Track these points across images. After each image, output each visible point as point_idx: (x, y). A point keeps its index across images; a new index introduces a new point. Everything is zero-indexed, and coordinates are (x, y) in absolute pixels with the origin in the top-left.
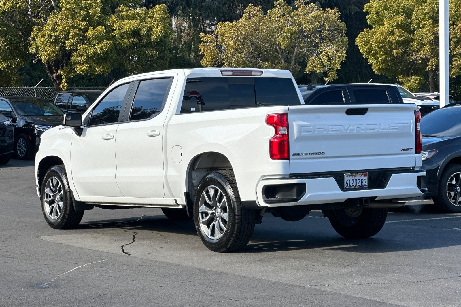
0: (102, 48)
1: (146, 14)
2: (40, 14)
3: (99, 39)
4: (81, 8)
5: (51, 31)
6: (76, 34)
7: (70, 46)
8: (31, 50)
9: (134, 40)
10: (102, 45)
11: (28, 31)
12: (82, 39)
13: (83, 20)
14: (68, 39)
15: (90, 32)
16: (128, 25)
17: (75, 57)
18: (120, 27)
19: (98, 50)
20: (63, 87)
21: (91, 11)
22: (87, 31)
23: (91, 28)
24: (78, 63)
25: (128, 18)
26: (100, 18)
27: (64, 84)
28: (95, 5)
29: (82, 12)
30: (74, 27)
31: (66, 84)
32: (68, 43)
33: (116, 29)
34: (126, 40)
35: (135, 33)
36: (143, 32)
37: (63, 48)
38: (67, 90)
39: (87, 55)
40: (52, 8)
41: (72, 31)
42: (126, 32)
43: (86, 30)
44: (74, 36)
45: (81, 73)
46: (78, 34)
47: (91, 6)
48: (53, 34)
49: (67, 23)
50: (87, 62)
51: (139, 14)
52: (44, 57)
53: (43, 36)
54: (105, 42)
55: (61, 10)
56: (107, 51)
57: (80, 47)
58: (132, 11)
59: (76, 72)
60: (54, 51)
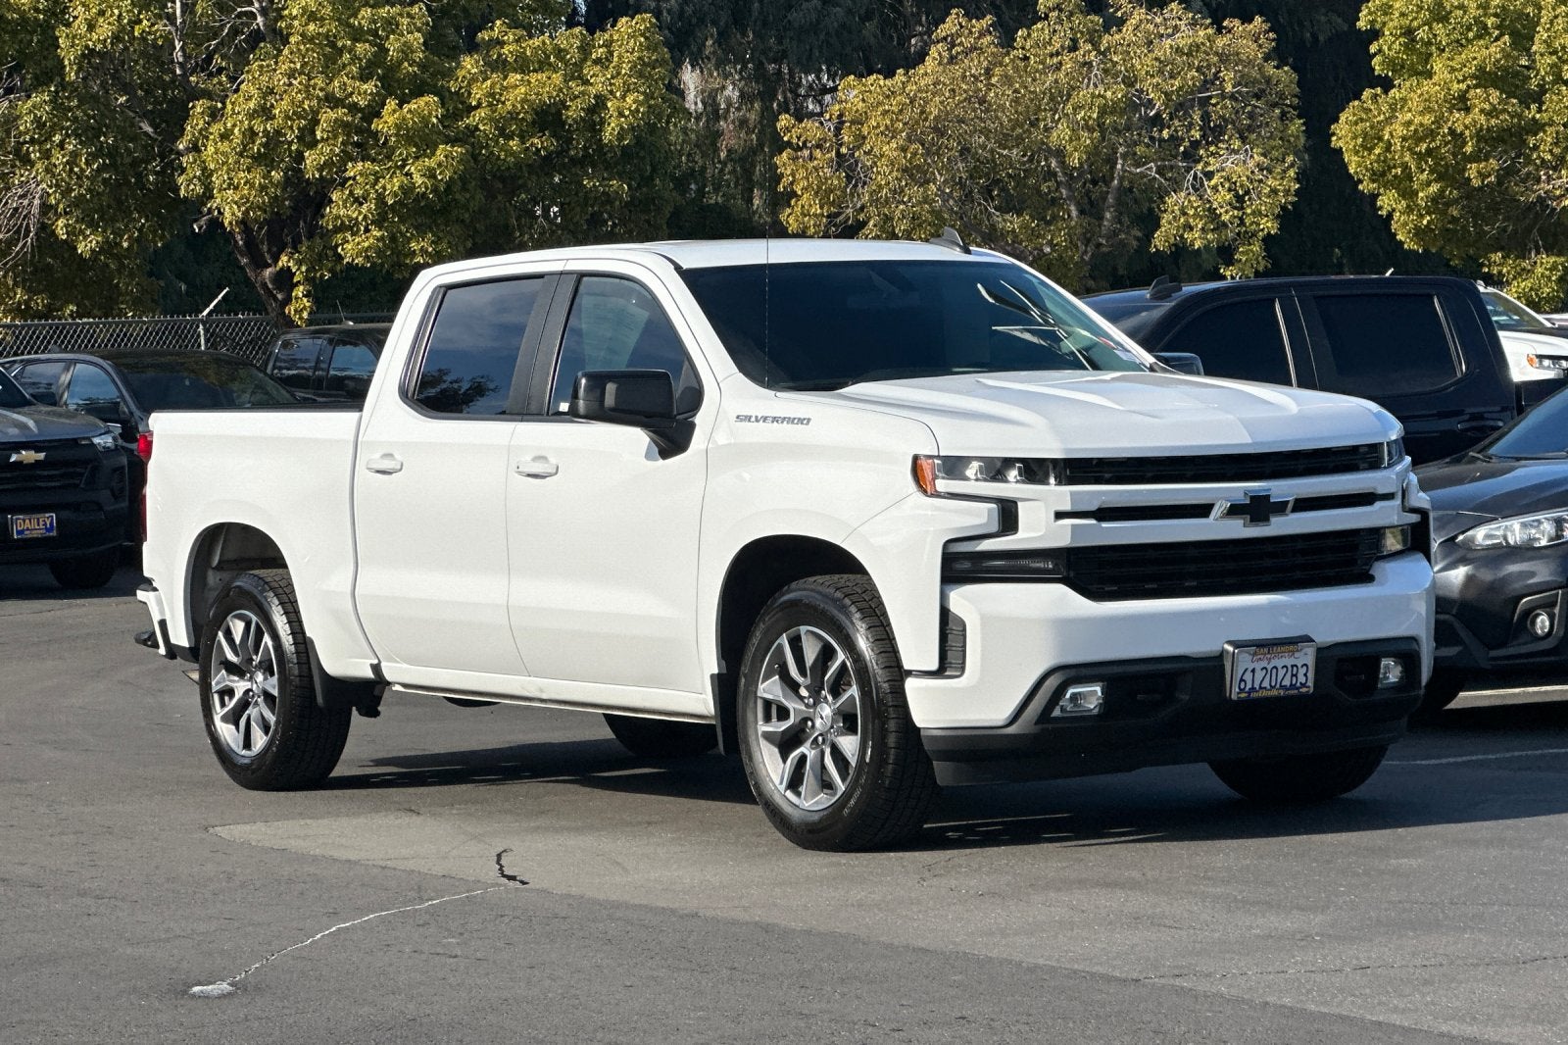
0: (430, 174)
1: (585, 49)
2: (217, 59)
3: (422, 140)
4: (357, 35)
5: (252, 115)
6: (341, 124)
7: (321, 169)
8: (187, 185)
9: (542, 143)
10: (432, 163)
11: (173, 119)
12: (362, 139)
13: (364, 77)
14: (313, 144)
15: (389, 118)
16: (520, 91)
17: (339, 207)
18: (494, 98)
19: (418, 180)
20: (298, 312)
21: (393, 46)
22: (378, 115)
23: (391, 104)
24: (351, 227)
25: (523, 65)
26: (423, 66)
27: (300, 304)
28: (405, 21)
29: (360, 47)
30: (332, 101)
31: (306, 302)
32: (311, 159)
33: (479, 106)
34: (514, 144)
35: (547, 117)
36: (574, 112)
37: (295, 176)
38: (310, 322)
39: (381, 199)
40: (256, 38)
41: (328, 116)
42: (513, 116)
43: (374, 111)
44: (333, 133)
45: (359, 261)
46: (346, 125)
47: (391, 25)
48: (259, 128)
49: (307, 89)
50: (379, 222)
51: (560, 52)
52: (229, 208)
53: (225, 136)
54: (442, 150)
55: (286, 42)
56: (450, 184)
57: (354, 169)
58: (536, 42)
59: (340, 258)
60: (263, 188)
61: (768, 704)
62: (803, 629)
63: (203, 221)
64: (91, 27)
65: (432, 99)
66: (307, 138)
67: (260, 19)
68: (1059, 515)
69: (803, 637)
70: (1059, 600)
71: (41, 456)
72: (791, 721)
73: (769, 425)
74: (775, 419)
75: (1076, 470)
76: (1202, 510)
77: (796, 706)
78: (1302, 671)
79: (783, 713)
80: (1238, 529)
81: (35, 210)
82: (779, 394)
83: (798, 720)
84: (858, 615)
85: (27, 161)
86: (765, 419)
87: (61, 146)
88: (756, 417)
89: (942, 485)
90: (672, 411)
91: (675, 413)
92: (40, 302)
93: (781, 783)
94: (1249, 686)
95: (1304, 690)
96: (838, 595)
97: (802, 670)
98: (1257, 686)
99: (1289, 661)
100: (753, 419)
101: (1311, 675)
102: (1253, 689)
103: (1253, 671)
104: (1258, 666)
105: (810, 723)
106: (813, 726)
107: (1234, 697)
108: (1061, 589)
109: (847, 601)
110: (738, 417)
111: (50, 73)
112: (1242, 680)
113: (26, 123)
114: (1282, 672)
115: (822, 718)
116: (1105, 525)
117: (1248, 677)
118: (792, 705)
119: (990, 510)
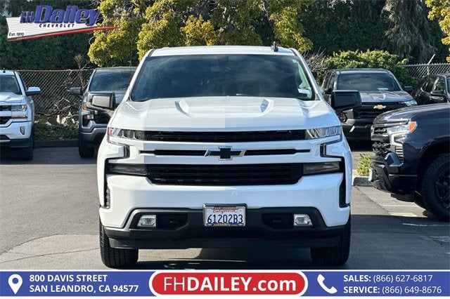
68: (141, 152)
70: (142, 182)
75: (150, 135)
78: (239, 218)
80: (217, 161)
94: (213, 221)
95: (240, 225)
98: (217, 221)
99: (233, 213)
101: (244, 219)
102: (215, 222)
103: (214, 216)
104: (217, 214)
107: (206, 225)
108: (144, 179)
112: (209, 219)
114: (229, 218)
116: (157, 156)
117: (212, 218)
119: (119, 149)
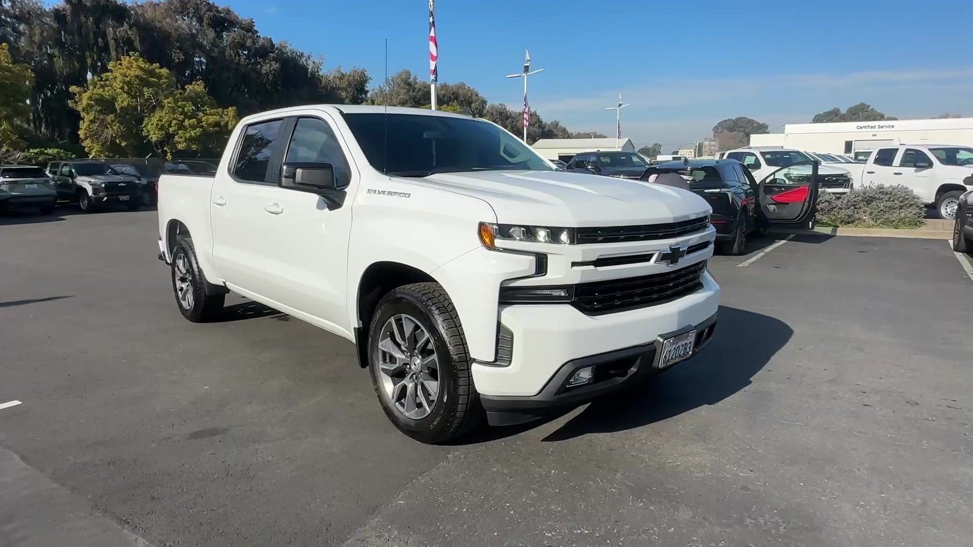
0: (195, 133)
1: (223, 113)
2: (145, 110)
3: (193, 127)
4: (179, 107)
5: (157, 121)
6: (176, 123)
7: (173, 131)
8: (144, 133)
9: (217, 129)
10: (196, 131)
11: (141, 121)
12: (181, 126)
13: (181, 115)
14: (171, 127)
15: (187, 123)
16: (212, 119)
17: (177, 138)
18: (207, 120)
19: (193, 135)
20: (169, 158)
21: (186, 109)
22: (184, 122)
23: (187, 120)
24: (180, 143)
25: (211, 114)
26: (192, 113)
27: (169, 156)
28: (188, 105)
29: (179, 109)
30: (174, 119)
31: (170, 156)
32: (171, 129)
33: (204, 121)
34: (211, 129)
35: (217, 124)
36: (222, 123)
37: (167, 134)
38: (171, 160)
39: (186, 138)
40: (154, 107)
41: (174, 122)
42: (211, 124)
43: (183, 121)
44: (175, 126)
45: (182, 149)
46: (178, 123)
47: (185, 105)
48: (159, 123)
49: (170, 117)
50: (185, 142)
51: (218, 113)
52: (154, 138)
53: (152, 124)
54: (198, 129)
55: (164, 107)
56: (199, 135)
57: (180, 132)
58: (213, 110)
59: (177, 148)
60: (161, 134)
61: (384, 353)
62: (403, 316)
63: (146, 140)
64: (122, 102)
65: (195, 120)
66: (170, 126)
67: (154, 103)
68: (574, 264)
69: (404, 321)
71: (125, 185)
72: (397, 365)
73: (386, 196)
74: (390, 193)
76: (646, 258)
77: (400, 356)
78: (689, 346)
79: (393, 359)
80: (664, 268)
81: (110, 137)
82: (392, 178)
83: (401, 364)
84: (437, 312)
85: (108, 128)
86: (384, 192)
87: (115, 125)
88: (379, 191)
89: (498, 243)
90: (334, 185)
91: (335, 186)
92: (111, 155)
93: (393, 397)
95: (688, 356)
96: (424, 298)
97: (403, 338)
98: (670, 358)
100: (377, 192)
101: (692, 347)
105: (408, 366)
106: (410, 368)
107: (659, 367)
109: (430, 303)
110: (369, 190)
111: (113, 110)
113: (109, 120)
115: (415, 365)
116: (599, 269)
118: (398, 355)
119: (531, 261)
